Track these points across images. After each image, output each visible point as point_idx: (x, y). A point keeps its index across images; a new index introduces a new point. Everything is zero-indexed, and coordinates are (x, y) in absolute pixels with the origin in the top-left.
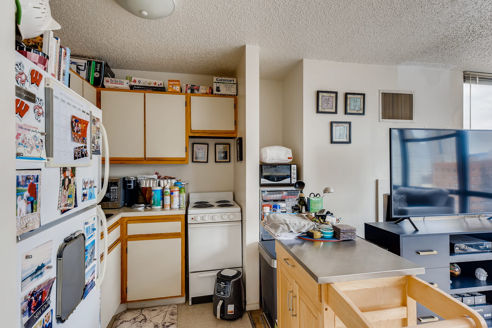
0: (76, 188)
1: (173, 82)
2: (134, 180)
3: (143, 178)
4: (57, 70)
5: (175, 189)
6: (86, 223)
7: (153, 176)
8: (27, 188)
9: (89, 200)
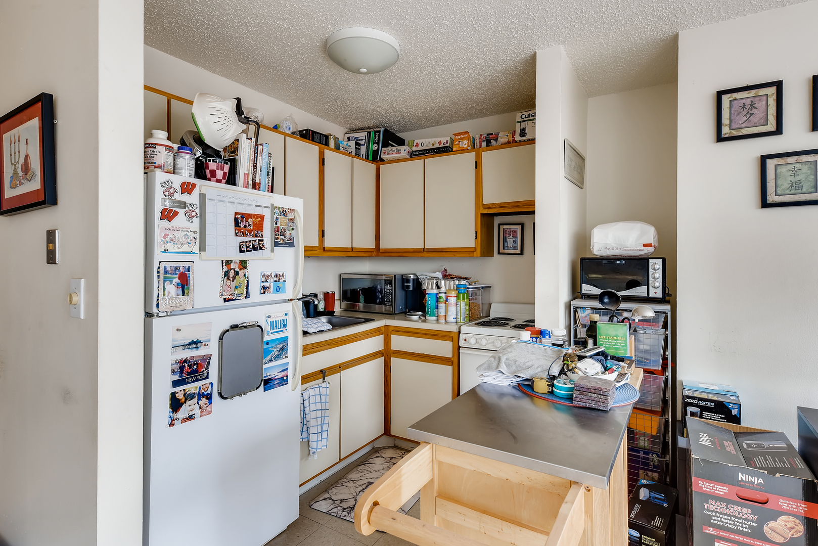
0: (248, 281)
1: (460, 135)
2: (413, 279)
3: (425, 277)
4: (251, 168)
5: (452, 294)
6: (269, 317)
7: (436, 274)
8: (177, 276)
9: (274, 293)
